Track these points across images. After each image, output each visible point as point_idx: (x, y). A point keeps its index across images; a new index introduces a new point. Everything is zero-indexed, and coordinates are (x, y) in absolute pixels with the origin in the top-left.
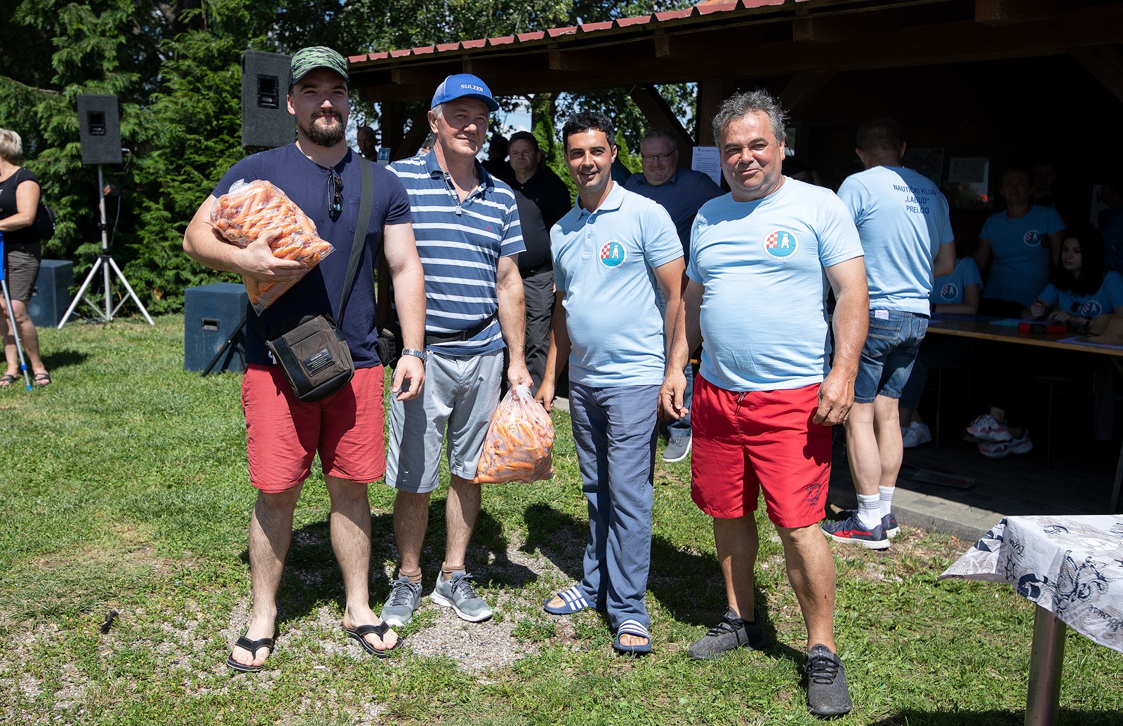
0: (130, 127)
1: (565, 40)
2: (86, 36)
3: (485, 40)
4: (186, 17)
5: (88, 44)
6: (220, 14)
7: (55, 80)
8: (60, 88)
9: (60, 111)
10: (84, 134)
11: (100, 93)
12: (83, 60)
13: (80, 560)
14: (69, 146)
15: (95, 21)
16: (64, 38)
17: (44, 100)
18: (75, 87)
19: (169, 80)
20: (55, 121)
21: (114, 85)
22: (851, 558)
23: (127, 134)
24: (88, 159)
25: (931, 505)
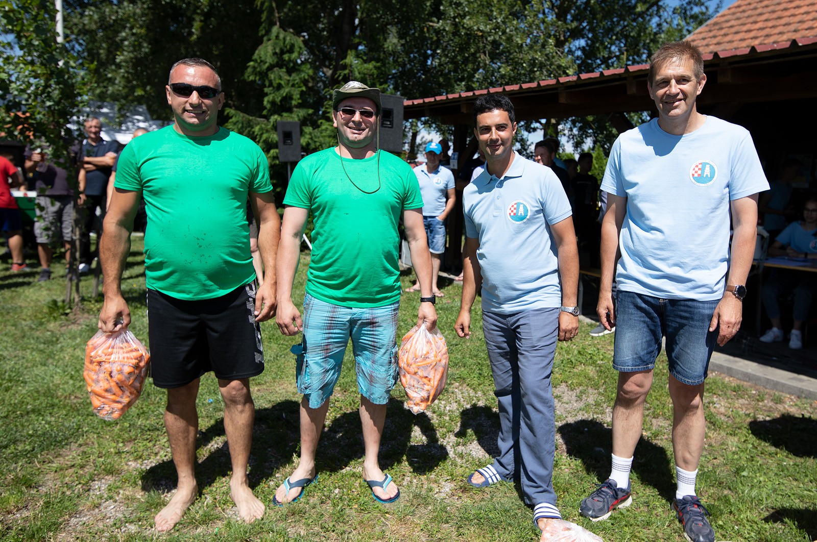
0: (306, 140)
1: (569, 84)
2: (283, 87)
3: (519, 85)
4: (340, 76)
5: (284, 92)
6: (359, 73)
7: (265, 112)
8: (267, 118)
9: (267, 131)
10: (281, 145)
11: (290, 120)
12: (281, 101)
13: (277, 389)
14: (272, 151)
15: (288, 78)
16: (271, 88)
17: (259, 124)
18: (276, 116)
19: (329, 113)
20: (265, 136)
21: (298, 116)
22: (748, 412)
23: (304, 144)
24: (282, 159)
25: (801, 380)
